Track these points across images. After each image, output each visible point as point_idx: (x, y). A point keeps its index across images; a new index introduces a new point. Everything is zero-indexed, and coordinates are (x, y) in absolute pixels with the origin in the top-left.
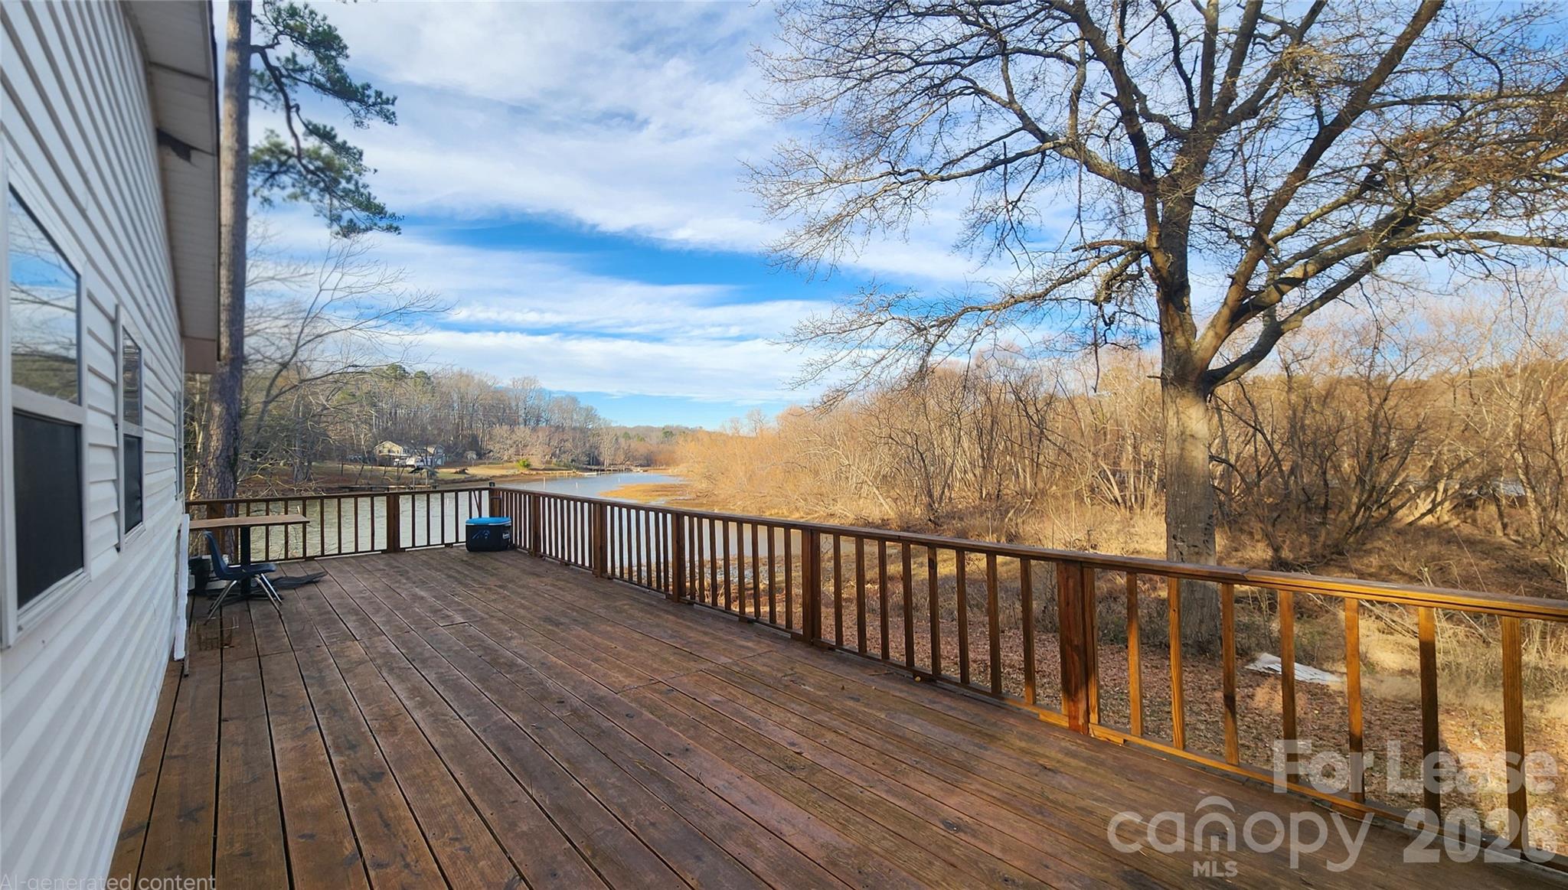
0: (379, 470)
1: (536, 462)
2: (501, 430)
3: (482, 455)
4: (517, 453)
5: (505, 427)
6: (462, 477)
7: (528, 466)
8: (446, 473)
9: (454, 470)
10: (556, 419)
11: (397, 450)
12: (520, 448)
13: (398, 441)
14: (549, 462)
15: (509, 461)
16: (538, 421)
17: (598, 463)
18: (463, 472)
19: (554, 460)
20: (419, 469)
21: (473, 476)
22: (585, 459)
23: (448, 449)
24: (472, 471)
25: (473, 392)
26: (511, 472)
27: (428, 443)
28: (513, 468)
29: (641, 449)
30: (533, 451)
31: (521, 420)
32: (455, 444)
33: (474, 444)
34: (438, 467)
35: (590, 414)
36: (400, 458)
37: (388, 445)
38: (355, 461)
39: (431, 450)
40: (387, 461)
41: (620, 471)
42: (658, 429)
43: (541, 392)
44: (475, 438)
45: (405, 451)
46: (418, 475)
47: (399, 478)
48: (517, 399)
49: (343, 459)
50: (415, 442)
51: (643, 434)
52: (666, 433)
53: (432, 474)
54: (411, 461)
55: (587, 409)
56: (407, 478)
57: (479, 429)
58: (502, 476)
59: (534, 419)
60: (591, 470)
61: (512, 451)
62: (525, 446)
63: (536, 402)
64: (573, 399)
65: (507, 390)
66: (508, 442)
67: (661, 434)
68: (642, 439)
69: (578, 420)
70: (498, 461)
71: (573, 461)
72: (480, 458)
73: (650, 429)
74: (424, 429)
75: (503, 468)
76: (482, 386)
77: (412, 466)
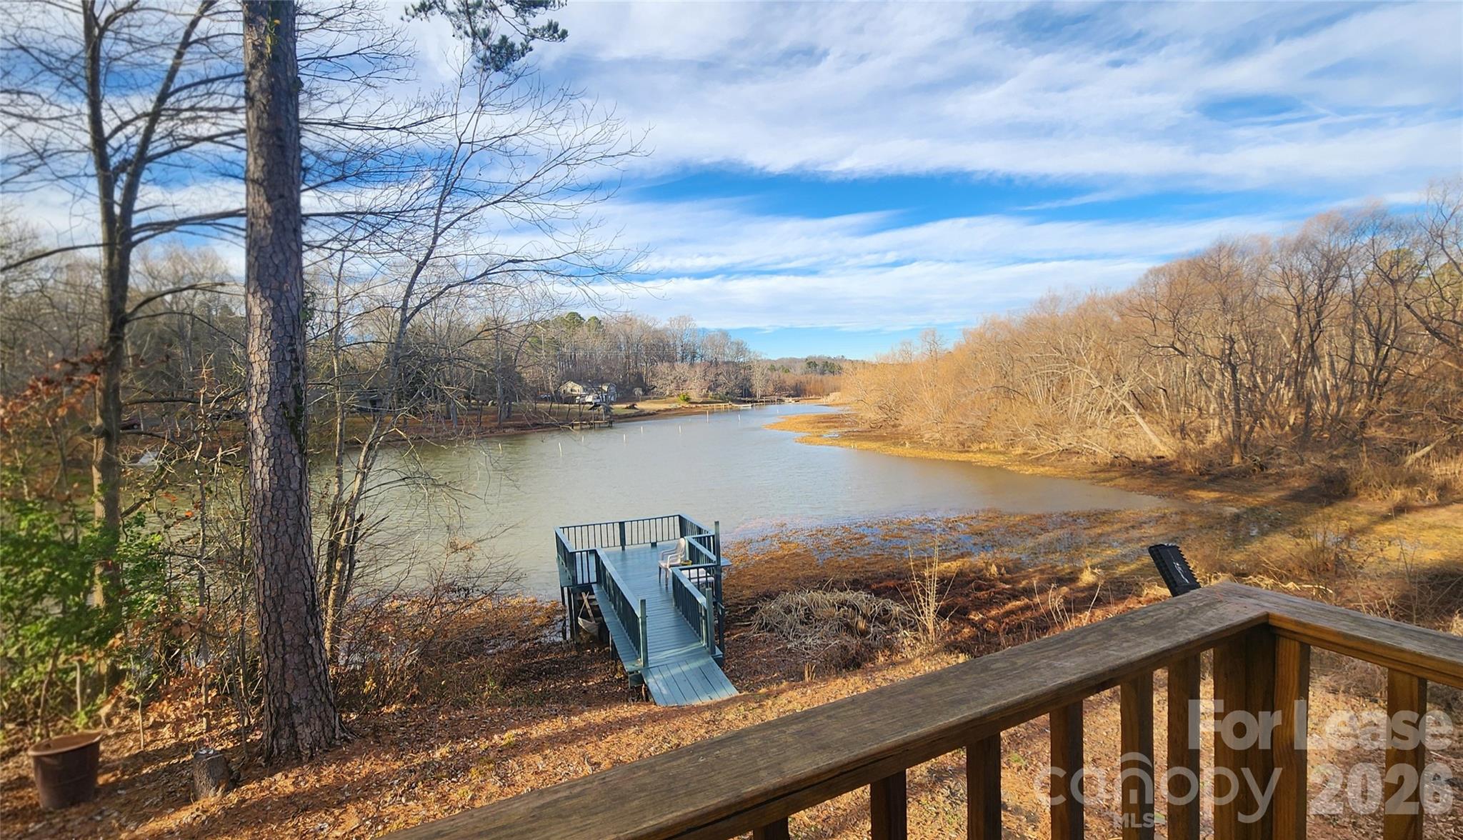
0: (564, 408)
1: (694, 396)
2: (663, 367)
3: (648, 392)
4: (678, 388)
5: (666, 364)
6: (632, 411)
7: (687, 400)
8: (619, 408)
9: (625, 406)
10: (710, 354)
11: (578, 389)
12: (681, 382)
13: (578, 381)
14: (706, 396)
15: (671, 395)
16: (694, 357)
17: (750, 395)
18: (632, 407)
19: (711, 393)
20: (596, 405)
21: (642, 410)
22: (737, 391)
23: (619, 387)
24: (640, 406)
25: (636, 333)
26: (673, 406)
27: (603, 382)
28: (674, 402)
29: (790, 380)
30: (692, 386)
31: (679, 356)
32: (624, 382)
33: (639, 380)
34: (612, 403)
35: (741, 350)
36: (581, 396)
37: (570, 385)
38: (546, 400)
39: (605, 388)
40: (571, 399)
41: (773, 402)
42: (801, 361)
43: (695, 332)
44: (640, 375)
45: (584, 389)
46: (596, 411)
47: (581, 414)
48: (675, 337)
49: (537, 399)
50: (592, 383)
51: (787, 366)
52: (809, 364)
53: (608, 410)
54: (589, 399)
55: (738, 344)
56: (587, 414)
57: (644, 367)
58: (666, 410)
59: (690, 355)
60: (745, 402)
61: (673, 386)
62: (685, 381)
63: (691, 339)
64: (725, 334)
65: (666, 330)
66: (670, 378)
67: (805, 365)
68: (787, 371)
69: (729, 355)
70: (661, 397)
71: (727, 393)
72: (646, 394)
73: (794, 361)
74: (598, 369)
75: (666, 403)
76: (645, 329)
77: (591, 403)
